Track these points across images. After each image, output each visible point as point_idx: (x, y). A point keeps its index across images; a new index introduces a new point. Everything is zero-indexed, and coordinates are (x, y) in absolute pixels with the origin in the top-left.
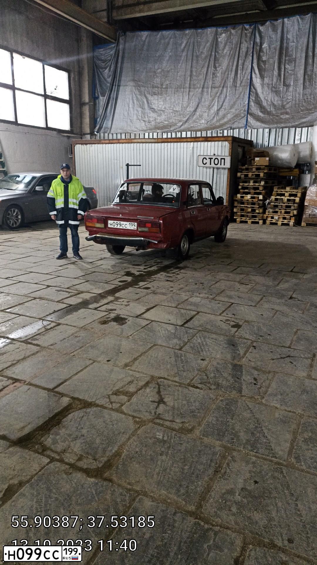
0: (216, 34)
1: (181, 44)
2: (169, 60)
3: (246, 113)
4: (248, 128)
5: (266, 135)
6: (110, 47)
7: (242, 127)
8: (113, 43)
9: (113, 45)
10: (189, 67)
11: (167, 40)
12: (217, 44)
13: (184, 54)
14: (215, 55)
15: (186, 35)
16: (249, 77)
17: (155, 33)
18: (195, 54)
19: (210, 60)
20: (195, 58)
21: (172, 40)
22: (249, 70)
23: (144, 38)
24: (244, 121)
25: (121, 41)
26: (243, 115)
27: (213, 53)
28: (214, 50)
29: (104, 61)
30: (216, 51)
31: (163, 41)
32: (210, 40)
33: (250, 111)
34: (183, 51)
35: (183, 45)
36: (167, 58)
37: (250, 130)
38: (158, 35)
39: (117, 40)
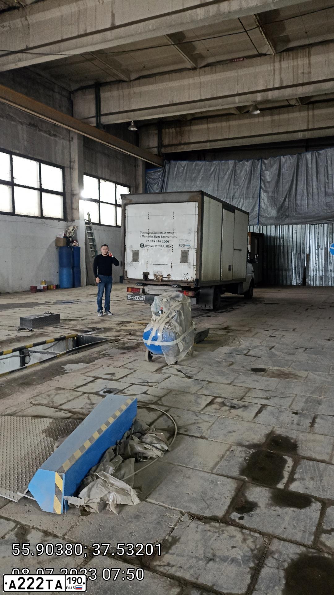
0: (235, 164)
1: (210, 170)
2: (201, 180)
3: (258, 215)
4: (259, 225)
5: (273, 229)
6: (158, 170)
7: (255, 225)
8: (160, 168)
9: (160, 169)
10: (216, 185)
11: (200, 167)
12: (235, 171)
13: (213, 176)
14: (234, 177)
15: (214, 164)
16: (259, 192)
17: (191, 162)
18: (220, 176)
19: (231, 180)
20: (220, 179)
21: (204, 167)
22: (259, 188)
23: (183, 165)
24: (256, 220)
25: (167, 167)
26: (255, 216)
27: (233, 176)
28: (233, 175)
29: (153, 179)
30: (235, 175)
31: (197, 168)
32: (231, 168)
33: (260, 214)
34: (212, 174)
35: (212, 170)
36: (200, 178)
37: (262, 227)
38: (193, 164)
39: (163, 166)
